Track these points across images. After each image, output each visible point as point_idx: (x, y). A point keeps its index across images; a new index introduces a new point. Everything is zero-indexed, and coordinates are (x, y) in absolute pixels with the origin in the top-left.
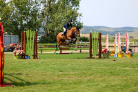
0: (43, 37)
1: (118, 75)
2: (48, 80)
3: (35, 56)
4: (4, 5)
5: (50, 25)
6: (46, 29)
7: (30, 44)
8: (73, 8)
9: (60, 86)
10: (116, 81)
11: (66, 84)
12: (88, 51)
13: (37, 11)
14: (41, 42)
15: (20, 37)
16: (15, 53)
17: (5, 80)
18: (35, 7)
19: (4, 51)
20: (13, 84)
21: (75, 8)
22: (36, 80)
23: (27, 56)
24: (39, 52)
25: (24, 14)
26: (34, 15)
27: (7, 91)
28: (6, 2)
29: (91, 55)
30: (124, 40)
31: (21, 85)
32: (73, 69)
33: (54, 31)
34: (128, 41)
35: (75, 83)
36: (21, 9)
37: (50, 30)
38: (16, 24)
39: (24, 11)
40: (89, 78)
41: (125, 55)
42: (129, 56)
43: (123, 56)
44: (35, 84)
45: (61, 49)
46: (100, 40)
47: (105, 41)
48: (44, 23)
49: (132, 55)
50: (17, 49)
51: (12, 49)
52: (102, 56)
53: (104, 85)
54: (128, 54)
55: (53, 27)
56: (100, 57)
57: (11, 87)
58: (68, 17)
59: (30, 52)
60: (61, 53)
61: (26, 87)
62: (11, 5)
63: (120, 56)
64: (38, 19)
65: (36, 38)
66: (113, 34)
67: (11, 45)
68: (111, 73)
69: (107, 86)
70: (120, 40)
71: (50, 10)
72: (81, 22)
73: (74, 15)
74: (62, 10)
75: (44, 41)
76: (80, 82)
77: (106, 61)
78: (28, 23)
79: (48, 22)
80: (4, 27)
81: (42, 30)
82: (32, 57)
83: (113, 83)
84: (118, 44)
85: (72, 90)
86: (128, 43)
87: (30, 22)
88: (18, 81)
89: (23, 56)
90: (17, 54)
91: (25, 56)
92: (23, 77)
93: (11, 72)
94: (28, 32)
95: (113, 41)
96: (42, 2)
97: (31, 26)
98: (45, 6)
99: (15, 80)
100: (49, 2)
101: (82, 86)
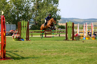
0: (33, 26)
1: (86, 52)
2: (36, 55)
3: (27, 39)
4: (6, 4)
5: (38, 17)
6: (35, 20)
7: (24, 31)
8: (54, 5)
9: (45, 60)
10: (85, 56)
11: (49, 58)
12: (65, 35)
13: (29, 8)
14: (31, 29)
15: (17, 26)
16: (13, 37)
17: (7, 55)
18: (27, 4)
19: (6, 35)
20: (12, 58)
21: (56, 5)
22: (28, 56)
23: (22, 39)
24: (30, 36)
25: (20, 9)
26: (27, 10)
27: (8, 63)
28: (7, 1)
29: (67, 38)
30: (90, 28)
31: (18, 59)
32: (54, 48)
33: (40, 22)
34: (93, 28)
35: (55, 58)
36: (18, 6)
37: (38, 21)
38: (14, 16)
39: (20, 8)
40: (65, 54)
41: (91, 38)
42: (93, 39)
43: (89, 39)
44: (27, 58)
45: (46, 34)
46: (73, 27)
47: (77, 29)
48: (34, 16)
49: (95, 38)
50: (15, 34)
51: (11, 34)
52: (74, 39)
53: (76, 59)
54: (93, 37)
55: (40, 19)
56: (73, 40)
57: (10, 61)
58: (50, 11)
59: (24, 36)
60: (45, 37)
61: (21, 60)
62: (11, 3)
63: (87, 39)
64: (30, 13)
65: (28, 26)
66: (83, 23)
67: (10, 31)
68: (81, 50)
69: (78, 60)
70: (87, 28)
71: (38, 7)
72: (60, 15)
73: (55, 10)
74: (46, 7)
75: (34, 28)
76: (59, 57)
77: (77, 42)
78: (22, 15)
79: (37, 15)
80: (6, 18)
81: (32, 20)
82: (25, 39)
83: (82, 58)
84: (86, 30)
85: (53, 62)
86: (93, 30)
87: (24, 15)
88: (15, 56)
89: (19, 39)
90: (15, 37)
91: (20, 39)
92: (19, 53)
93: (11, 50)
94: (22, 22)
95: (82, 28)
96: (32, 1)
97: (25, 18)
98: (35, 4)
99: (13, 55)
100: (37, 1)
101: (61, 60)
